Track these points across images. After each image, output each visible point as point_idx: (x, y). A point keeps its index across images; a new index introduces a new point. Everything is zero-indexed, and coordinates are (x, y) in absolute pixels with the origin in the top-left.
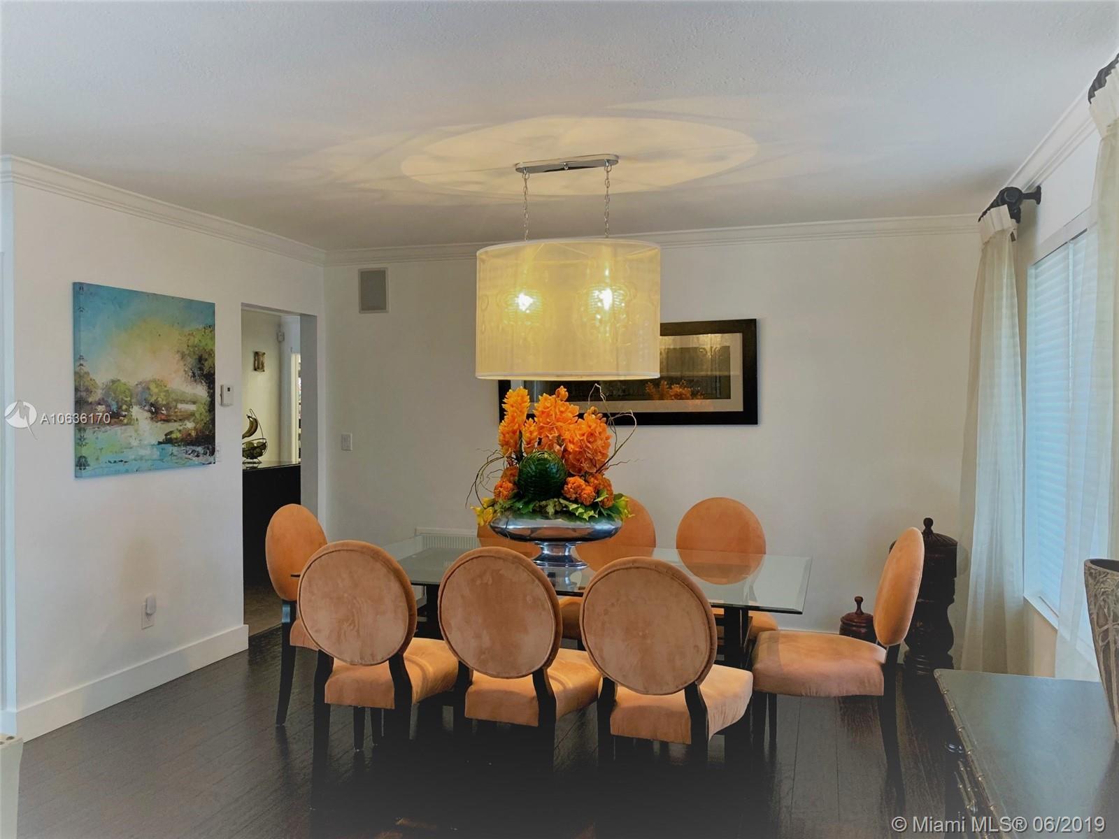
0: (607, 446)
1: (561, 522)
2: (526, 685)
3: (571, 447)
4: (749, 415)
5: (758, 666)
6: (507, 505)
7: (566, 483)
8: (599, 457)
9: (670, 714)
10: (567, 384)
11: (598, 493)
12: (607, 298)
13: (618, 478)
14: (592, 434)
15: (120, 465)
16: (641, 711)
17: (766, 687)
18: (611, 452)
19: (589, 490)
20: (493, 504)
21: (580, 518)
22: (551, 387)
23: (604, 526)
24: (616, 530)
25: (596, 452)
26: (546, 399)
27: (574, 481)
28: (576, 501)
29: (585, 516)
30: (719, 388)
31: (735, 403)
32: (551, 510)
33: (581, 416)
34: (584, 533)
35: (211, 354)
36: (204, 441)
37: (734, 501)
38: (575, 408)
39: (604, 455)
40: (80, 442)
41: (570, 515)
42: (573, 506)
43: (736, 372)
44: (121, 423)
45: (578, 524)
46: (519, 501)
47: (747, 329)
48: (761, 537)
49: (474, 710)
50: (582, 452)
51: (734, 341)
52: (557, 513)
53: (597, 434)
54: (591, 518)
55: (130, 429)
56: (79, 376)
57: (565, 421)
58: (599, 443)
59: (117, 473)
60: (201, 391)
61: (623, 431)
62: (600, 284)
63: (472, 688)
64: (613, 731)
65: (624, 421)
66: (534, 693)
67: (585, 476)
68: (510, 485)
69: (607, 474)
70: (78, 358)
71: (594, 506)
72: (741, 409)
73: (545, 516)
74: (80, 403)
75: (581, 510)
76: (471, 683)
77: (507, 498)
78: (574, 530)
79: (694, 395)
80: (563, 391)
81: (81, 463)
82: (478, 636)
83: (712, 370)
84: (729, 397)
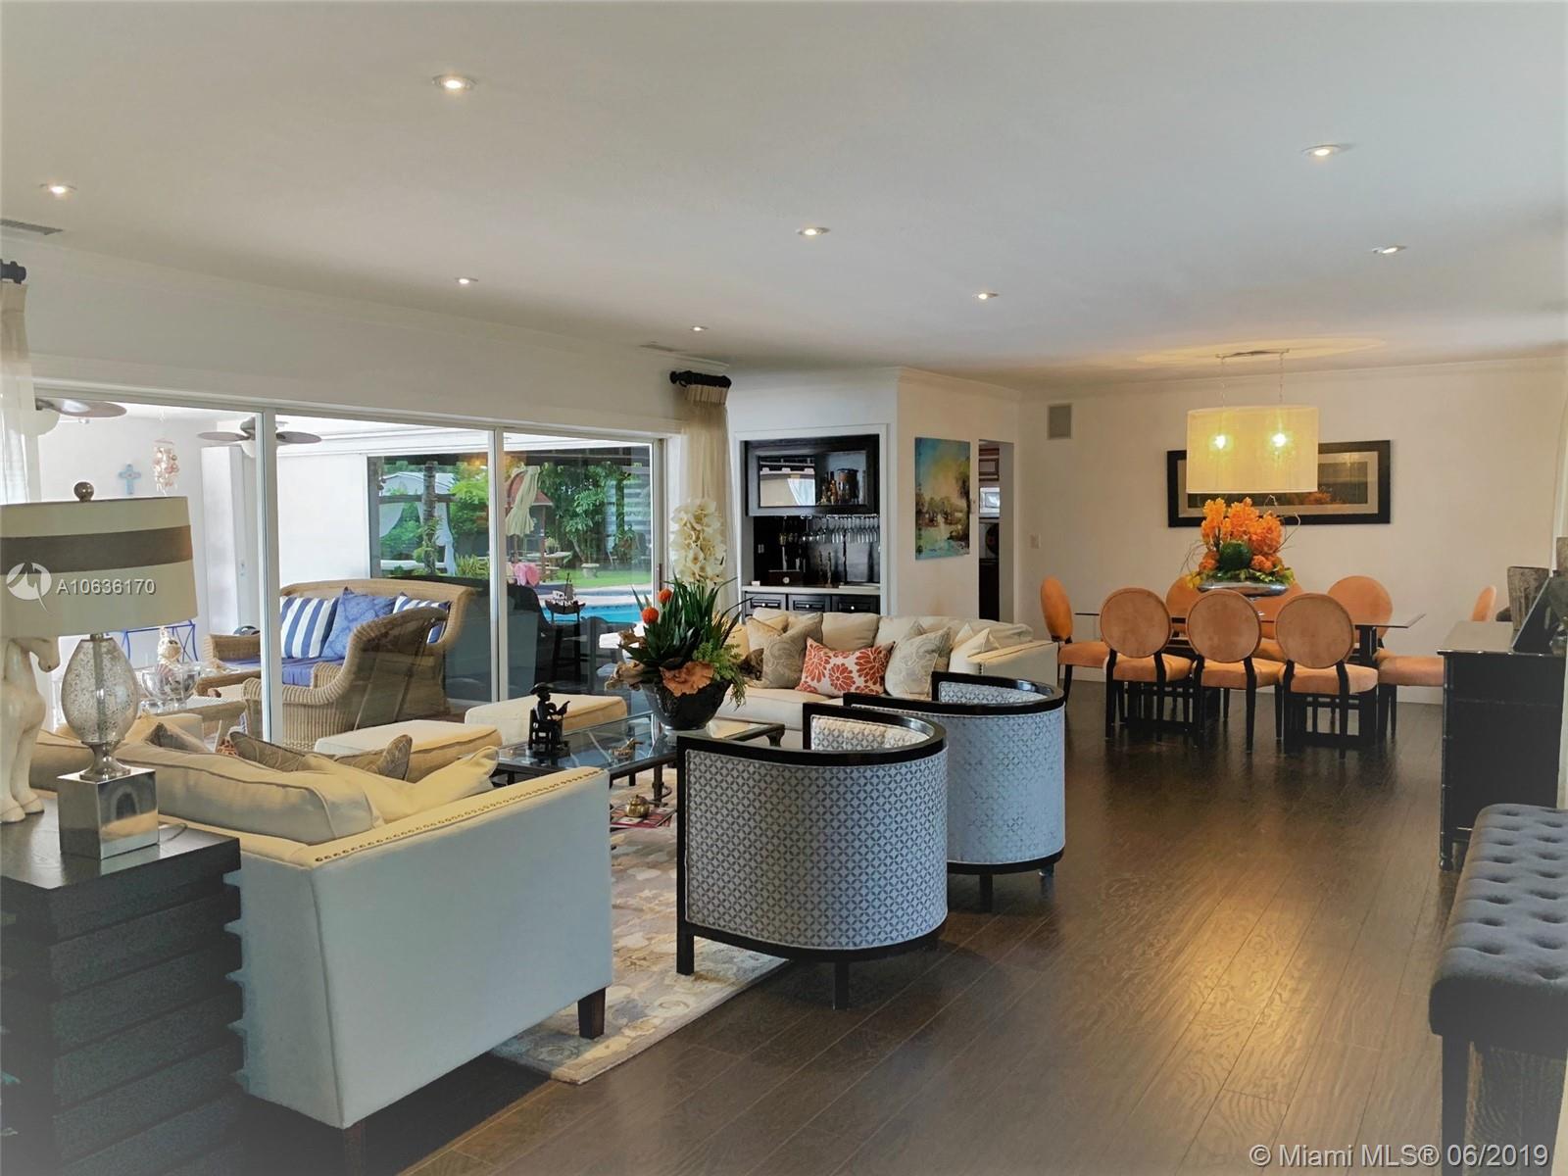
0: (1280, 536)
1: (1248, 584)
2: (1240, 667)
3: (1254, 537)
4: (1383, 516)
5: (1382, 668)
6: (1211, 574)
7: (1252, 559)
8: (1274, 543)
9: (1327, 679)
10: (1250, 496)
11: (1274, 566)
12: (1280, 440)
13: (1286, 556)
14: (1270, 529)
15: (935, 553)
16: (1310, 678)
17: (1386, 681)
18: (1282, 540)
19: (1268, 564)
20: (1199, 574)
21: (1263, 581)
22: (1240, 498)
23: (1277, 587)
24: (1286, 590)
25: (1272, 540)
26: (1236, 507)
27: (1258, 558)
28: (1259, 571)
29: (1267, 580)
30: (1358, 492)
31: (1372, 507)
32: (1242, 576)
33: (1261, 517)
34: (1263, 591)
35: (968, 477)
36: (964, 537)
37: (1368, 578)
38: (1256, 511)
39: (1278, 542)
40: (919, 537)
41: (1257, 580)
42: (1258, 574)
43: (1373, 478)
44: (933, 526)
45: (1261, 585)
46: (1220, 570)
47: (1383, 448)
48: (1389, 603)
49: (1205, 681)
50: (1263, 540)
51: (1372, 458)
52: (1247, 579)
53: (1273, 528)
54: (1271, 581)
55: (936, 528)
56: (919, 497)
57: (1251, 520)
58: (1275, 534)
59: (933, 557)
60: (963, 503)
61: (1290, 529)
62: (1275, 431)
63: (1204, 670)
64: (1293, 689)
65: (1289, 521)
66: (1244, 671)
67: (1265, 555)
68: (1213, 562)
69: (1279, 555)
70: (918, 485)
71: (1272, 574)
72: (1376, 512)
73: (1239, 581)
74: (919, 513)
75: (1263, 576)
76: (1203, 667)
77: (1211, 570)
78: (1256, 589)
79: (1333, 501)
80: (1248, 500)
81: (919, 550)
82: (1211, 639)
83: (1351, 476)
84: (1366, 502)
